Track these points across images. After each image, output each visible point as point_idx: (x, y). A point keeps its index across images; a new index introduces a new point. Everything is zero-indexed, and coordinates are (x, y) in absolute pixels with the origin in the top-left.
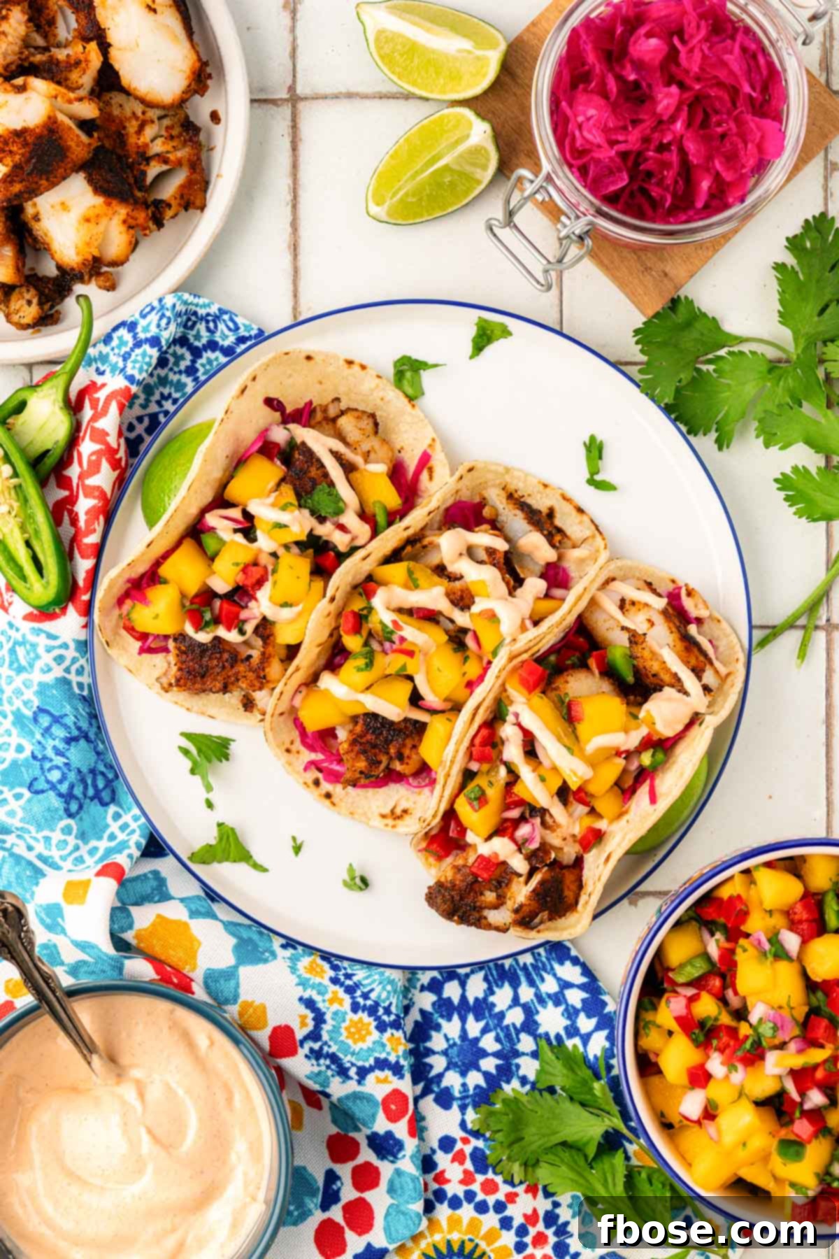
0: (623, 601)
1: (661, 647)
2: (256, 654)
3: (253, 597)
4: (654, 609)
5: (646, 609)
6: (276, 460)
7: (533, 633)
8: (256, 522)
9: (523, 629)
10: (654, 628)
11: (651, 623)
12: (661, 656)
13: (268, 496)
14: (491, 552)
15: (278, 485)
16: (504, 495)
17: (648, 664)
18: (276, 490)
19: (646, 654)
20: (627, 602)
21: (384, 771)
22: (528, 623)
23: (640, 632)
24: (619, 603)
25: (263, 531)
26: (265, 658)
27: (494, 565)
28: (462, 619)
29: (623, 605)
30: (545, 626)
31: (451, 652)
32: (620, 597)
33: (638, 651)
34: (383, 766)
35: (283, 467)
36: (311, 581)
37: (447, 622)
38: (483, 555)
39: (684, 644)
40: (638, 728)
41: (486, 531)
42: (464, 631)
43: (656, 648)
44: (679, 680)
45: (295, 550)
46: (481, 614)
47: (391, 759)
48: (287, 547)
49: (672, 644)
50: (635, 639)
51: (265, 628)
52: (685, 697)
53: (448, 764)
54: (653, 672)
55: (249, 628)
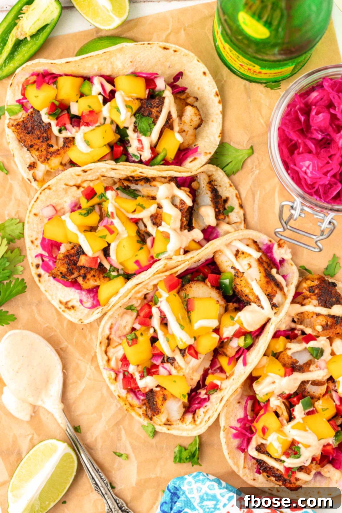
0: (238, 251)
1: (252, 281)
2: (55, 148)
3: (79, 126)
4: (253, 258)
5: (249, 257)
6: (148, 90)
7: (182, 257)
8: (113, 100)
9: (177, 253)
10: (251, 269)
11: (250, 266)
12: (251, 285)
13: (129, 97)
14: (182, 202)
15: (137, 99)
16: (207, 180)
17: (244, 289)
18: (134, 99)
19: (243, 283)
20: (240, 252)
21: (72, 279)
22: (182, 251)
23: (241, 270)
24: (235, 252)
25: (111, 106)
26: (57, 153)
27: (181, 210)
28: (151, 229)
29: (237, 254)
30: (189, 255)
31: (136, 241)
32: (236, 249)
33: (238, 281)
34: (73, 276)
35: (147, 96)
36: (105, 145)
37: (143, 225)
38: (178, 202)
39: (266, 280)
40: (233, 325)
41: (186, 191)
42: (149, 235)
43: (249, 281)
44: (259, 300)
45: (114, 127)
46: (163, 232)
47: (79, 276)
48: (112, 122)
49: (258, 279)
50: (238, 274)
51: (69, 142)
52: (261, 309)
53: (111, 306)
54: (246, 294)
55: (65, 134)
